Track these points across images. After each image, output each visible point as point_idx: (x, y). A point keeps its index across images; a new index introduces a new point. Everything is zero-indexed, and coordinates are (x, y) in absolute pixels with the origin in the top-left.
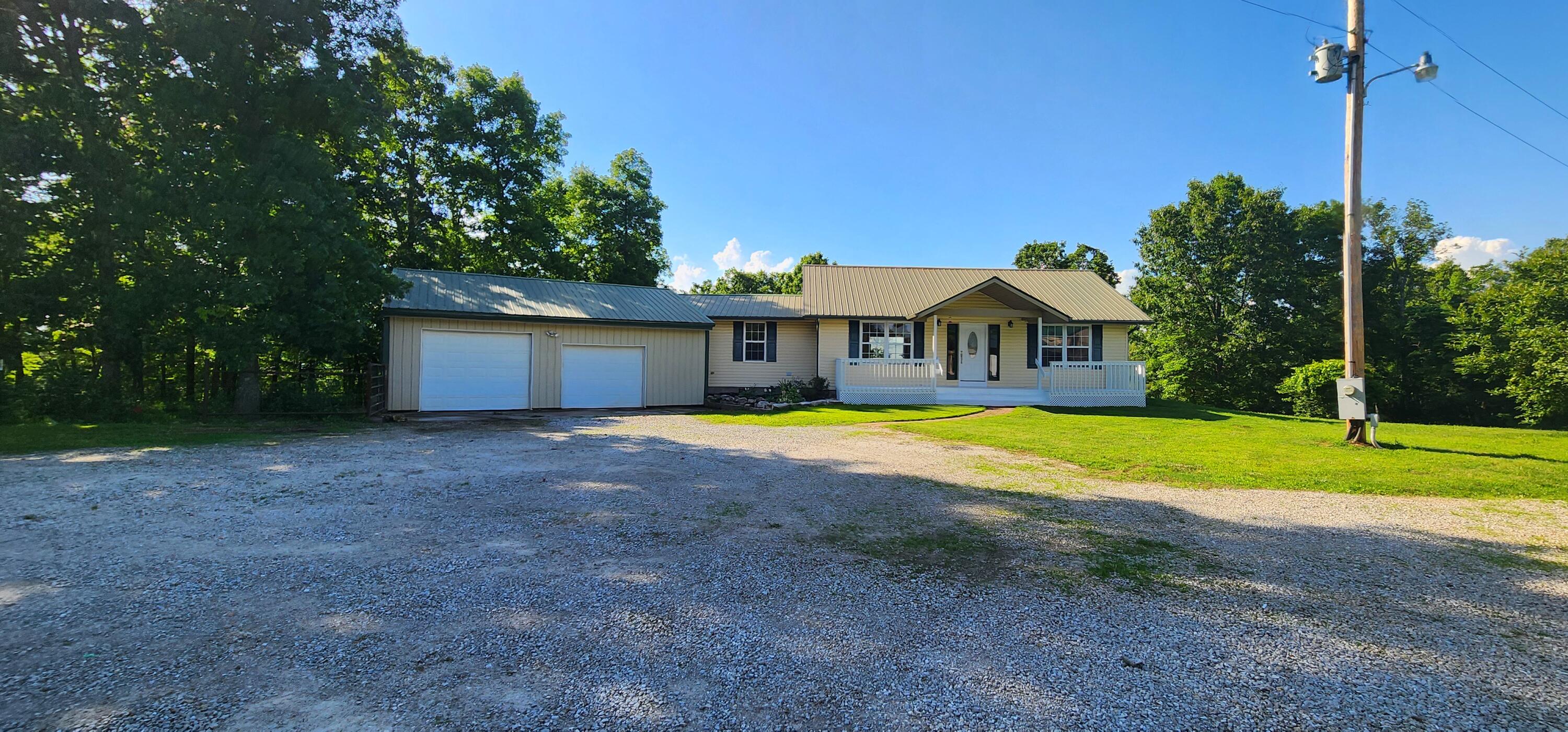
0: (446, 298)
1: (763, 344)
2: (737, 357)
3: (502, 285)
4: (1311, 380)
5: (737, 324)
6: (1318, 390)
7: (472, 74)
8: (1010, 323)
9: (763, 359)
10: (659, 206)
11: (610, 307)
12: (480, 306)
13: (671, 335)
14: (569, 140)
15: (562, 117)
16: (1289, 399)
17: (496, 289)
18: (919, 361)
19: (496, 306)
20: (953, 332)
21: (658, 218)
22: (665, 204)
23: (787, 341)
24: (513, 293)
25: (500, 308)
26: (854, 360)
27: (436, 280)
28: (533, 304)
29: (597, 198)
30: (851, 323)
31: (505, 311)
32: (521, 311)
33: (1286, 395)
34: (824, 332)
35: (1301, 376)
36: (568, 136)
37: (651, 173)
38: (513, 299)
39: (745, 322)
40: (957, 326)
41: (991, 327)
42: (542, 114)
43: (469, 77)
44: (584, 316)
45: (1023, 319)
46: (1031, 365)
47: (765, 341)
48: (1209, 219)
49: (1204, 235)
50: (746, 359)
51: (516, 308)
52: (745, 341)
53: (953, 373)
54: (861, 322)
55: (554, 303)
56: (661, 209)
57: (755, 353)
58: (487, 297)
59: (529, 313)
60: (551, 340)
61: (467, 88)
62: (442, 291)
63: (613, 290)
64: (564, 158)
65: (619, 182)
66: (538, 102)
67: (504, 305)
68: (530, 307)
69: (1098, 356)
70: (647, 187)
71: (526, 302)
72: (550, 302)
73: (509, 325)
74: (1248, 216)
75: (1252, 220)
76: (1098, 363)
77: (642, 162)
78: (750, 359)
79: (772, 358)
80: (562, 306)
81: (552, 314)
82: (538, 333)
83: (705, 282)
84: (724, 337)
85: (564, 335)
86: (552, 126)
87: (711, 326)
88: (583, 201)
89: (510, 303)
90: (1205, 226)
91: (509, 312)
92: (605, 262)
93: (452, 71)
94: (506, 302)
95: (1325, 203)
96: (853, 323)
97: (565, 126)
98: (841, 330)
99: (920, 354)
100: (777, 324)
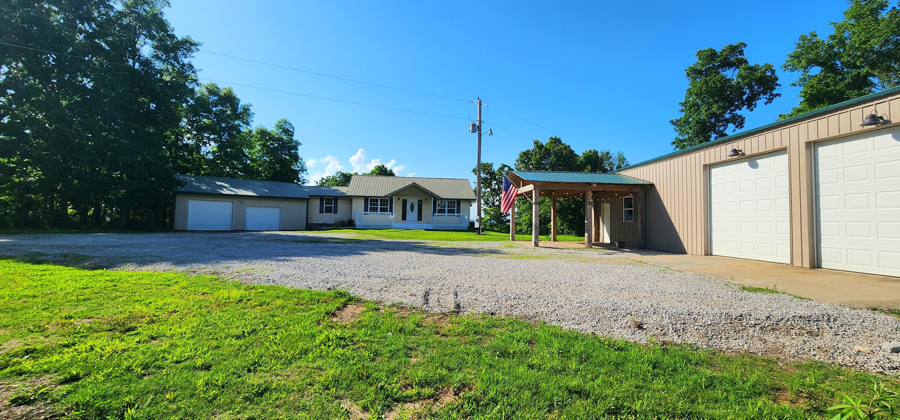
0: (199, 187)
2: (321, 212)
3: (221, 182)
5: (322, 198)
7: (209, 87)
8: (426, 199)
9: (331, 212)
10: (298, 144)
11: (267, 191)
12: (212, 189)
13: (292, 202)
14: (254, 115)
15: (251, 106)
17: (219, 183)
19: (219, 190)
20: (405, 203)
21: (297, 150)
22: (301, 143)
23: (341, 205)
24: (226, 185)
25: (221, 191)
26: (366, 213)
27: (193, 179)
28: (234, 190)
29: (268, 141)
30: (365, 199)
31: (223, 192)
32: (229, 193)
34: (354, 202)
36: (254, 114)
37: (294, 129)
38: (226, 187)
39: (325, 198)
40: (406, 200)
41: (419, 201)
42: (242, 103)
43: (207, 88)
44: (255, 195)
45: (431, 198)
46: (434, 215)
47: (333, 206)
50: (324, 212)
51: (227, 191)
52: (325, 205)
53: (404, 218)
54: (369, 199)
55: (243, 189)
56: (299, 145)
57: (329, 210)
58: (215, 186)
59: (233, 193)
60: (242, 204)
61: (206, 93)
62: (196, 184)
63: (269, 184)
64: (251, 123)
65: (278, 133)
66: (240, 98)
67: (222, 190)
68: (233, 191)
69: (459, 212)
70: (292, 135)
71: (231, 189)
72: (242, 189)
73: (224, 198)
76: (458, 214)
77: (290, 124)
78: (326, 212)
79: (336, 212)
80: (247, 190)
81: (242, 194)
82: (236, 201)
83: (327, 177)
84: (316, 204)
85: (247, 202)
86: (246, 110)
87: (309, 199)
88: (260, 142)
89: (225, 189)
91: (225, 193)
92: (270, 169)
93: (198, 82)
94: (223, 189)
95: (591, 150)
96: (366, 198)
97: (252, 110)
98: (362, 202)
99: (391, 210)
100: (337, 199)
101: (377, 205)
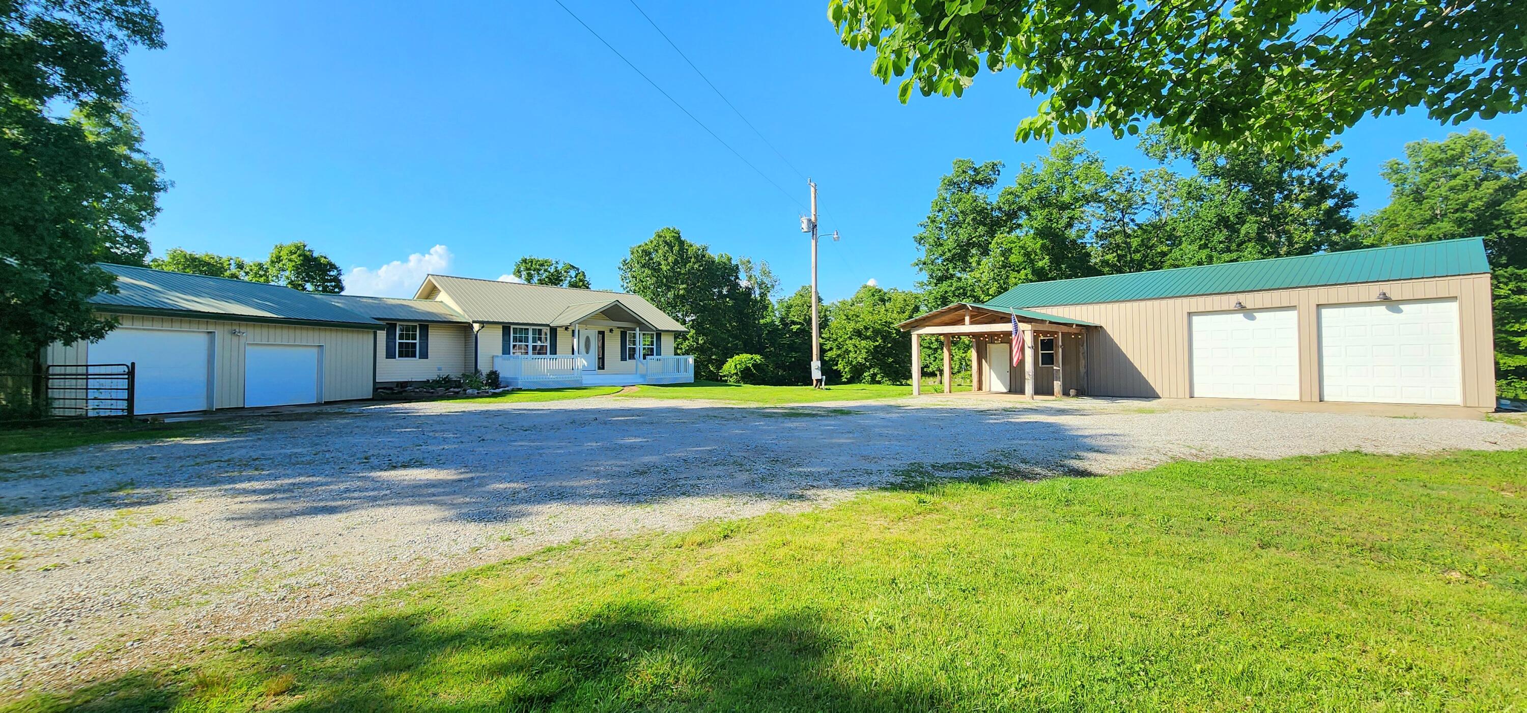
1: (415, 343)
2: (390, 355)
4: (738, 367)
5: (392, 325)
6: (741, 372)
8: (611, 331)
9: (415, 356)
13: (339, 335)
16: (726, 378)
18: (553, 356)
19: (168, 301)
23: (438, 341)
25: (175, 303)
30: (504, 328)
32: (204, 308)
33: (725, 376)
34: (483, 334)
35: (733, 364)
39: (398, 323)
41: (600, 332)
44: (270, 314)
45: (618, 328)
46: (623, 359)
47: (417, 341)
48: (671, 259)
49: (669, 270)
50: (399, 357)
51: (191, 303)
52: (398, 341)
54: (512, 327)
57: (407, 351)
59: (215, 310)
60: (235, 339)
67: (174, 300)
69: (659, 353)
73: (189, 322)
74: (693, 260)
75: (694, 263)
76: (659, 357)
78: (402, 357)
79: (424, 355)
81: (239, 312)
82: (222, 331)
85: (251, 334)
90: (668, 264)
91: (195, 309)
96: (506, 328)
98: (499, 332)
99: (554, 351)
100: (427, 326)
101: (527, 340)
